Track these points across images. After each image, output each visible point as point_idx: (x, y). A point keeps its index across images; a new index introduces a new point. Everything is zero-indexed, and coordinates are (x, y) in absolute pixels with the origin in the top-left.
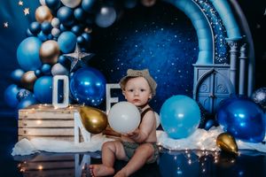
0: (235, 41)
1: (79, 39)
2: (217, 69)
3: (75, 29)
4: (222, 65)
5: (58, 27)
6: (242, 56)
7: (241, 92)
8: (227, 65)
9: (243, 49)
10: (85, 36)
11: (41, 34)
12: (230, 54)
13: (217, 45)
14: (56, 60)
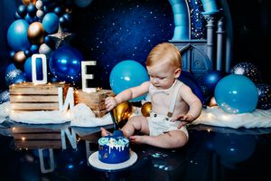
0: (212, 15)
1: (61, 19)
2: (193, 45)
3: (57, 10)
4: (198, 40)
5: (42, 9)
6: (220, 30)
7: (218, 68)
8: (204, 40)
9: (220, 23)
10: (66, 16)
11: (28, 16)
12: (206, 28)
13: (193, 20)
14: (42, 40)
